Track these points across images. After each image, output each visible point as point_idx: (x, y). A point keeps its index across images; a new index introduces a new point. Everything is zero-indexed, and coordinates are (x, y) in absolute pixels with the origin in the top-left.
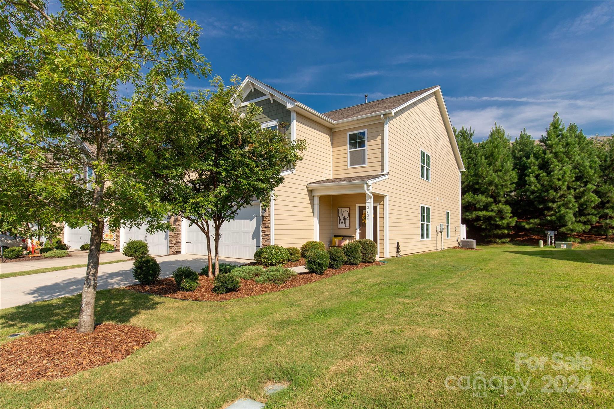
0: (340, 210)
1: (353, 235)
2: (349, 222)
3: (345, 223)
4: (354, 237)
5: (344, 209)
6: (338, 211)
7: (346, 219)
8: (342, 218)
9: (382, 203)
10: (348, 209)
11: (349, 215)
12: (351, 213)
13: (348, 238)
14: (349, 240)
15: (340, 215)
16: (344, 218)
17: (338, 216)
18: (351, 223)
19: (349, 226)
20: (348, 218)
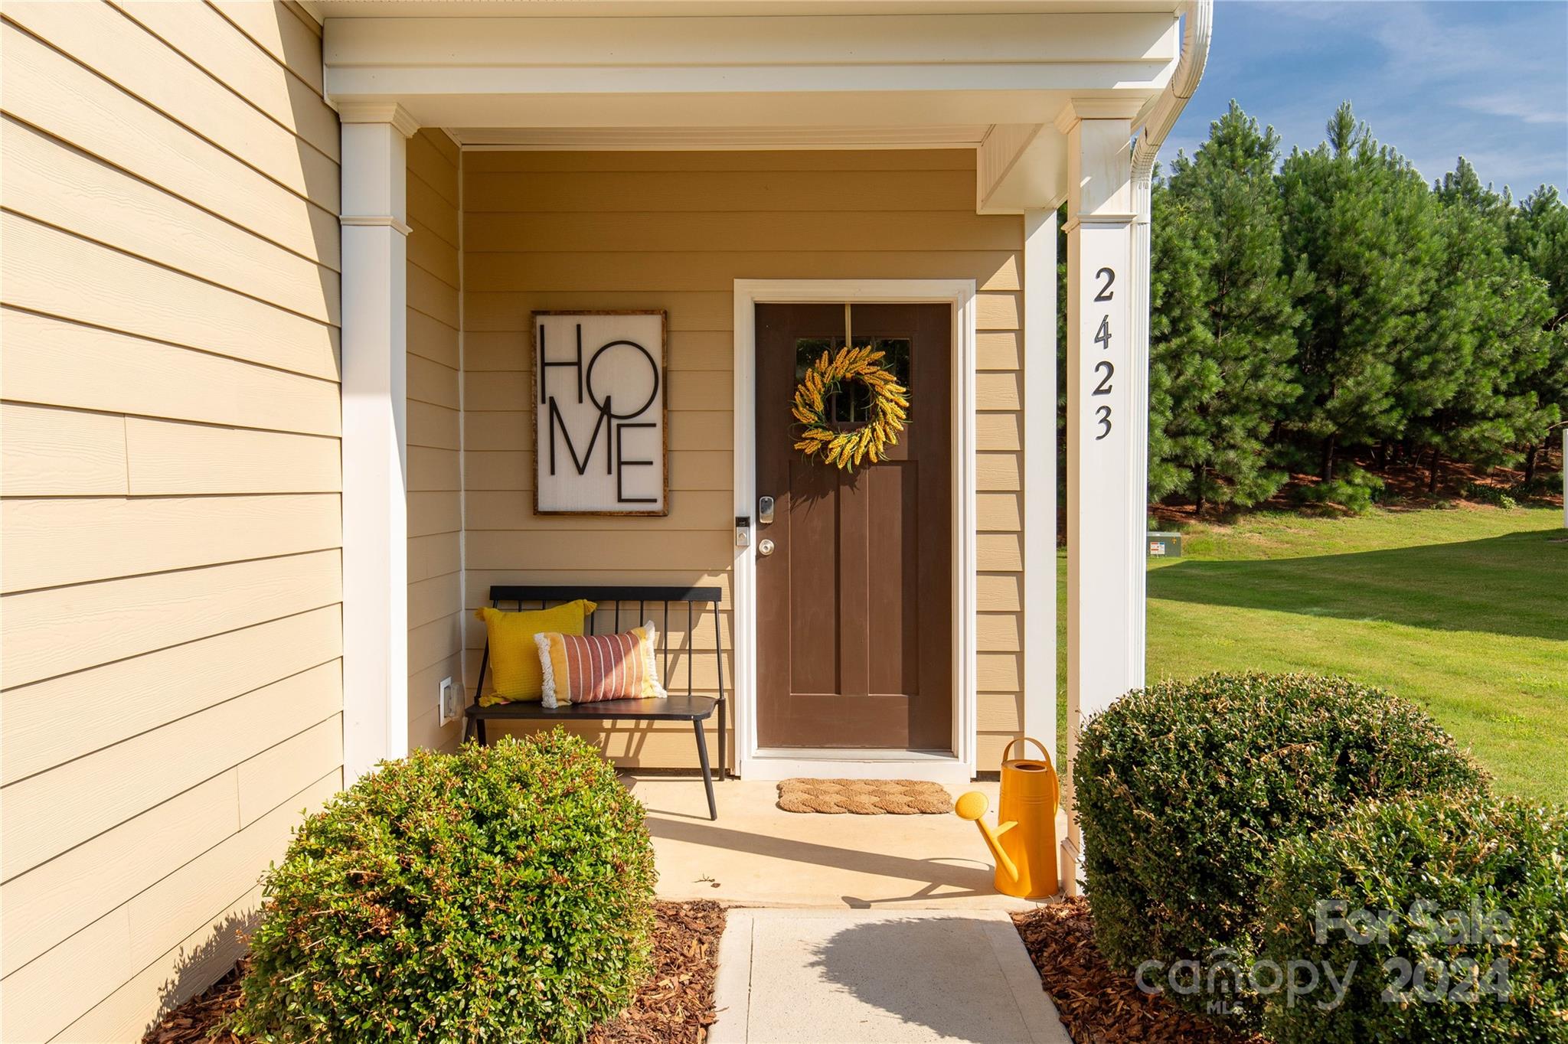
0: (559, 338)
1: (706, 581)
2: (655, 454)
3: (617, 464)
4: (715, 594)
5: (598, 330)
6: (536, 340)
7: (629, 421)
8: (580, 419)
9: (1005, 276)
10: (647, 330)
11: (663, 381)
12: (678, 362)
13: (656, 608)
14: (664, 630)
15: (561, 384)
16: (605, 409)
17: (536, 392)
18: (679, 462)
19: (654, 488)
20: (654, 414)
